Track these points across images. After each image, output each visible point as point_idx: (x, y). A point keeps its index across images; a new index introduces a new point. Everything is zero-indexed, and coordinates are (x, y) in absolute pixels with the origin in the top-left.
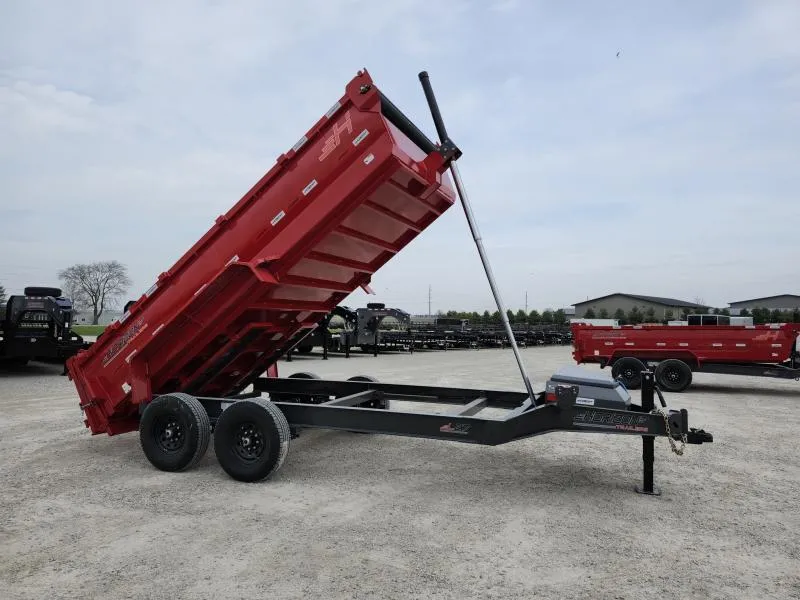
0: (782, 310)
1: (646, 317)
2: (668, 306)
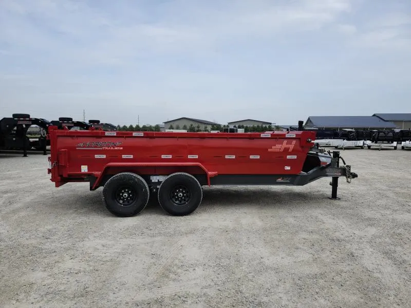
0: (249, 126)
1: (196, 129)
2: (205, 124)
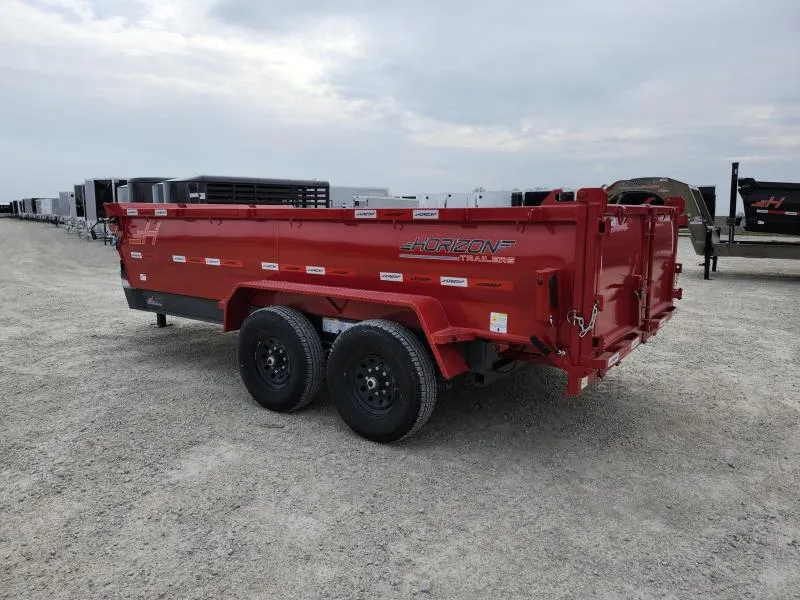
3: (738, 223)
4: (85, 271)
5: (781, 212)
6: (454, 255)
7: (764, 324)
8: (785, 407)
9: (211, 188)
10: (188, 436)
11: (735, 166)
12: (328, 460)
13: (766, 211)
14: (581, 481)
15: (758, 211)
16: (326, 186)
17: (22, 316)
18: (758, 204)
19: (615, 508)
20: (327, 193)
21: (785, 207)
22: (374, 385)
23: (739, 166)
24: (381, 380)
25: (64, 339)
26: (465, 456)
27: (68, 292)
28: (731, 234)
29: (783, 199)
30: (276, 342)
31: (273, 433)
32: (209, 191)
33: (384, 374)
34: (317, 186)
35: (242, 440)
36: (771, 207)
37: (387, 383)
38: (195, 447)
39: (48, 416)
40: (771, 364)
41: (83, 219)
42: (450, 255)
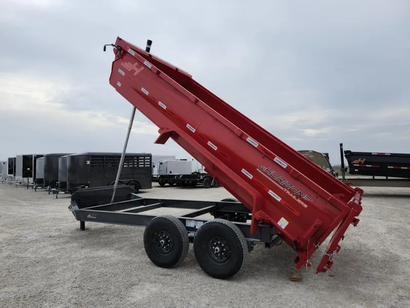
3: (346, 171)
4: (24, 203)
5: (364, 165)
6: (282, 186)
7: (369, 217)
8: (392, 253)
9: (93, 158)
10: (128, 281)
11: (341, 145)
12: (201, 288)
13: (358, 165)
14: (319, 289)
15: (355, 165)
16: (150, 156)
17: (3, 228)
18: (354, 162)
19: (338, 299)
20: (151, 159)
21: (366, 163)
22: (219, 250)
23: (343, 145)
24: (222, 248)
25: (34, 239)
26: (263, 283)
27: (22, 215)
28: (343, 175)
29: (364, 160)
30: (165, 232)
31: (169, 278)
32: (92, 160)
33: (223, 245)
34: (145, 156)
35: (155, 282)
36: (360, 163)
37: (224, 250)
38: (134, 287)
39: (50, 276)
40: (378, 235)
41: (12, 176)
42: (280, 185)
